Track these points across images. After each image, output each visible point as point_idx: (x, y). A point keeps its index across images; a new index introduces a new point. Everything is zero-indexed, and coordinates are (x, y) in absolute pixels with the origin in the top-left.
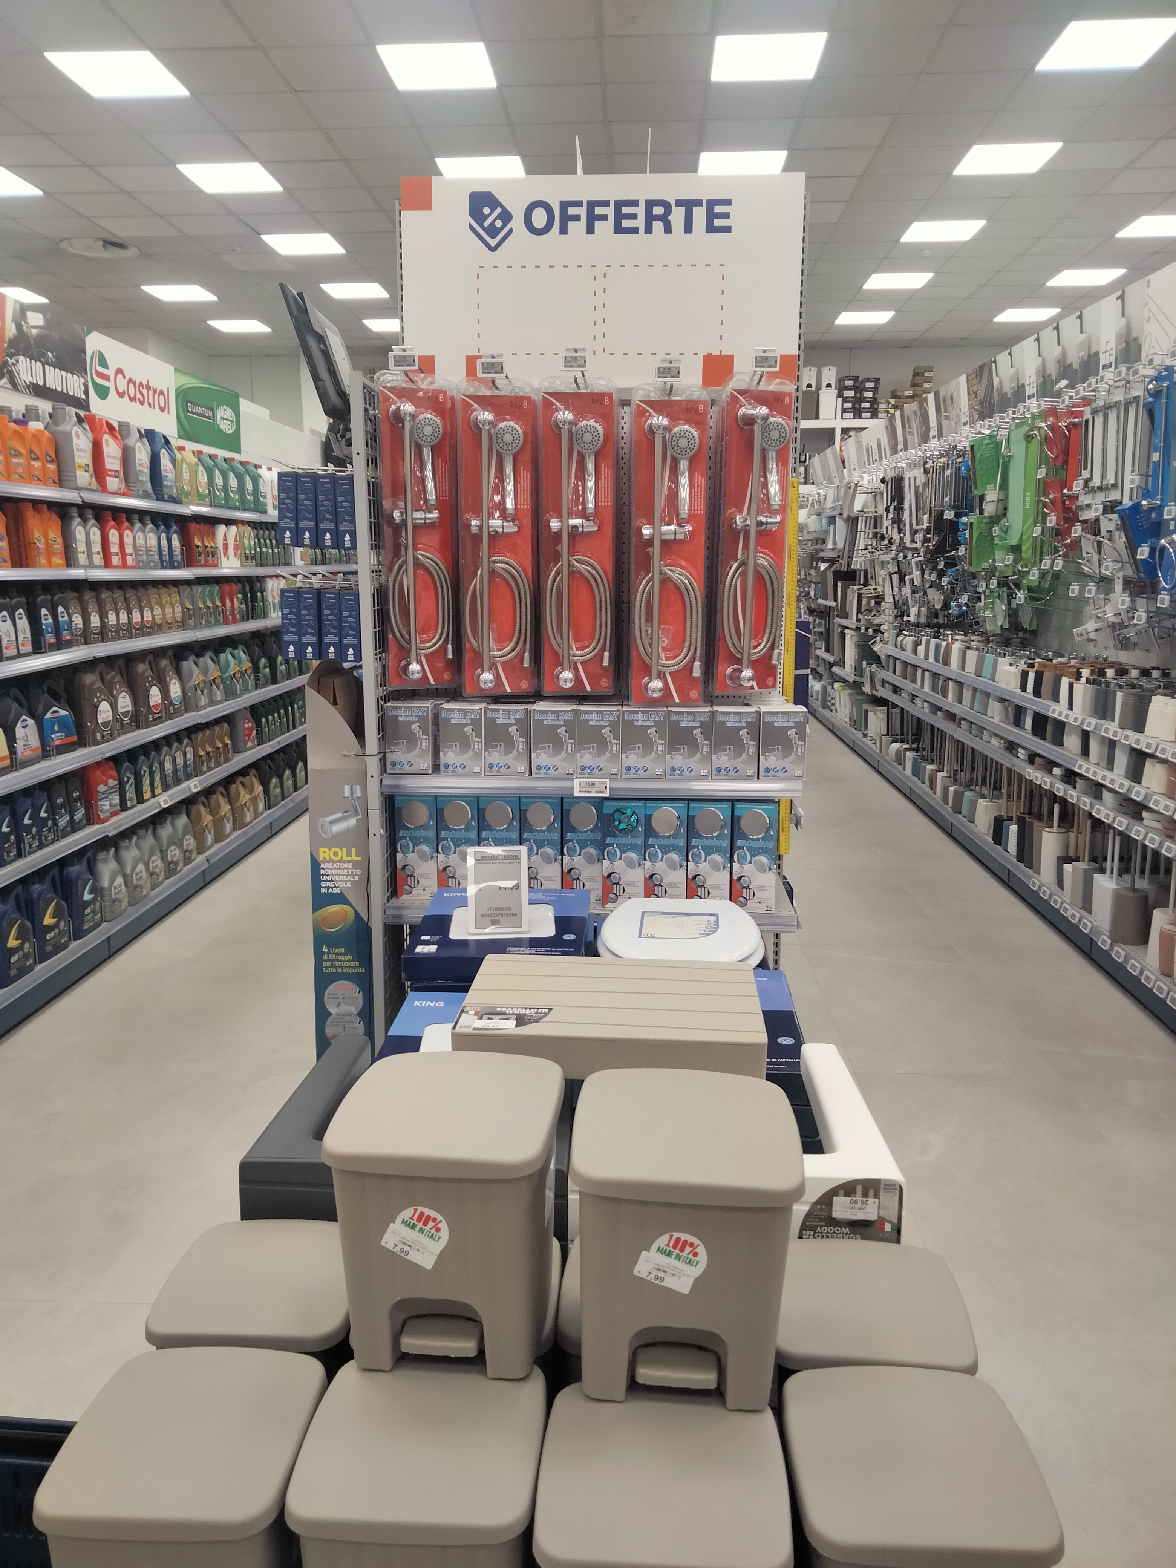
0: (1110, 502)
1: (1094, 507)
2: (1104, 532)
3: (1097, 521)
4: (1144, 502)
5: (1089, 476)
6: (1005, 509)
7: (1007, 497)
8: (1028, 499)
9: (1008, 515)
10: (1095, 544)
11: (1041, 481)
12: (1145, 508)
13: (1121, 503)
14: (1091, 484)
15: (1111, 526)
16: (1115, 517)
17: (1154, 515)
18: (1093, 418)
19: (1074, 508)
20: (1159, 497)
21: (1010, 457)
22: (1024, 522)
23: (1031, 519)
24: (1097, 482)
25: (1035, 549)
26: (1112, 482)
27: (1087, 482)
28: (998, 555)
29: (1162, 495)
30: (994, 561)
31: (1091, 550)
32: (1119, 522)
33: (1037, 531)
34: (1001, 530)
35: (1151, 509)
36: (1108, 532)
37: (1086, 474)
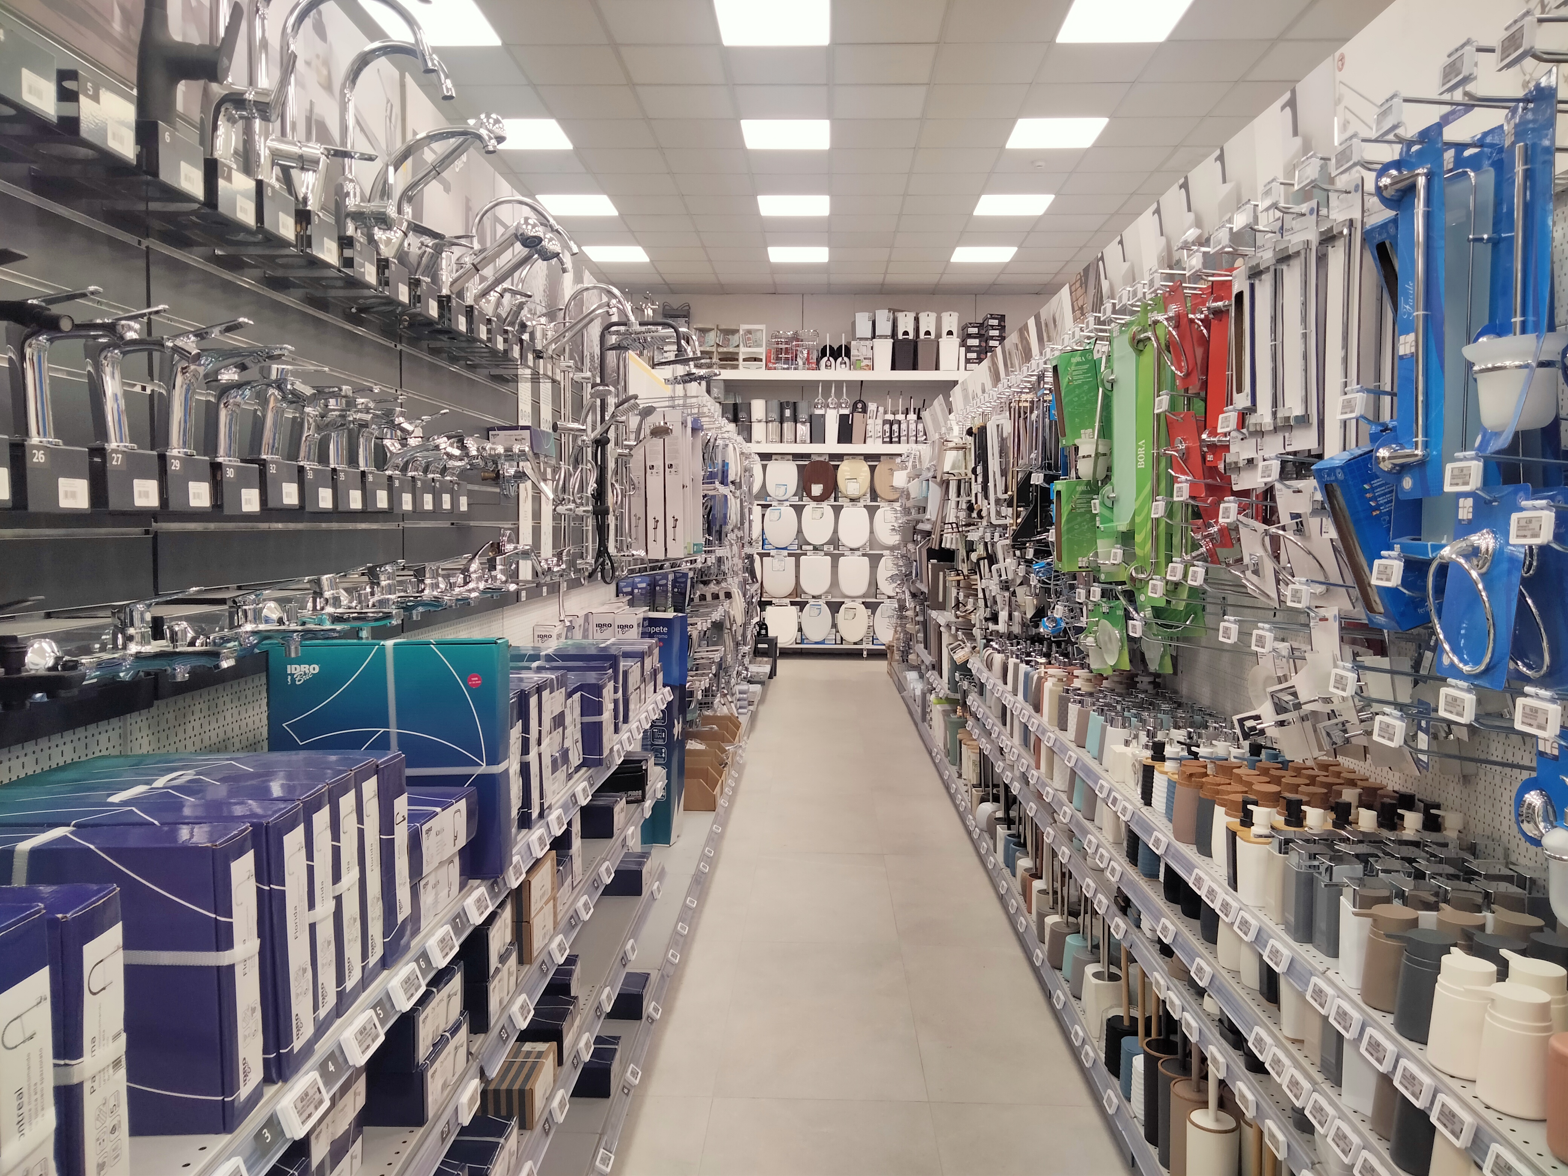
0: (1295, 453)
1: (1261, 464)
2: (1284, 518)
3: (1269, 492)
4: (1383, 453)
5: (1248, 403)
6: (1109, 469)
7: (1111, 449)
8: (1141, 452)
9: (1114, 479)
10: (1267, 539)
11: (1162, 418)
12: (1386, 466)
13: (1320, 457)
14: (1252, 420)
15: (1303, 506)
16: (1309, 485)
17: (1407, 483)
18: (1252, 287)
19: (1221, 467)
20: (1420, 439)
21: (1112, 383)
22: (1139, 492)
23: (1148, 488)
24: (1264, 415)
25: (1156, 539)
26: (1298, 411)
27: (1243, 416)
28: (1102, 545)
29: (1426, 434)
30: (1096, 555)
31: (1260, 552)
32: (1319, 496)
33: (1158, 509)
34: (1103, 504)
35: (1402, 469)
36: (1295, 516)
37: (1242, 401)
